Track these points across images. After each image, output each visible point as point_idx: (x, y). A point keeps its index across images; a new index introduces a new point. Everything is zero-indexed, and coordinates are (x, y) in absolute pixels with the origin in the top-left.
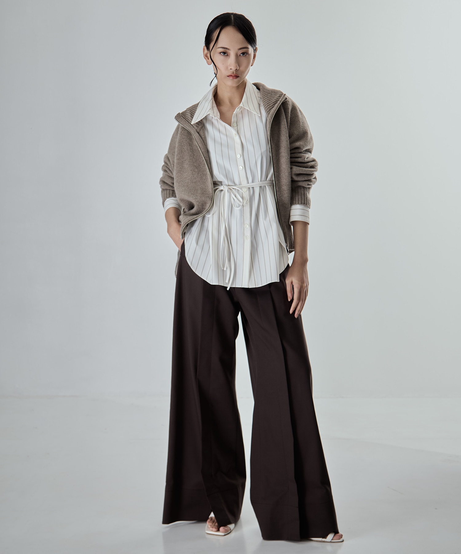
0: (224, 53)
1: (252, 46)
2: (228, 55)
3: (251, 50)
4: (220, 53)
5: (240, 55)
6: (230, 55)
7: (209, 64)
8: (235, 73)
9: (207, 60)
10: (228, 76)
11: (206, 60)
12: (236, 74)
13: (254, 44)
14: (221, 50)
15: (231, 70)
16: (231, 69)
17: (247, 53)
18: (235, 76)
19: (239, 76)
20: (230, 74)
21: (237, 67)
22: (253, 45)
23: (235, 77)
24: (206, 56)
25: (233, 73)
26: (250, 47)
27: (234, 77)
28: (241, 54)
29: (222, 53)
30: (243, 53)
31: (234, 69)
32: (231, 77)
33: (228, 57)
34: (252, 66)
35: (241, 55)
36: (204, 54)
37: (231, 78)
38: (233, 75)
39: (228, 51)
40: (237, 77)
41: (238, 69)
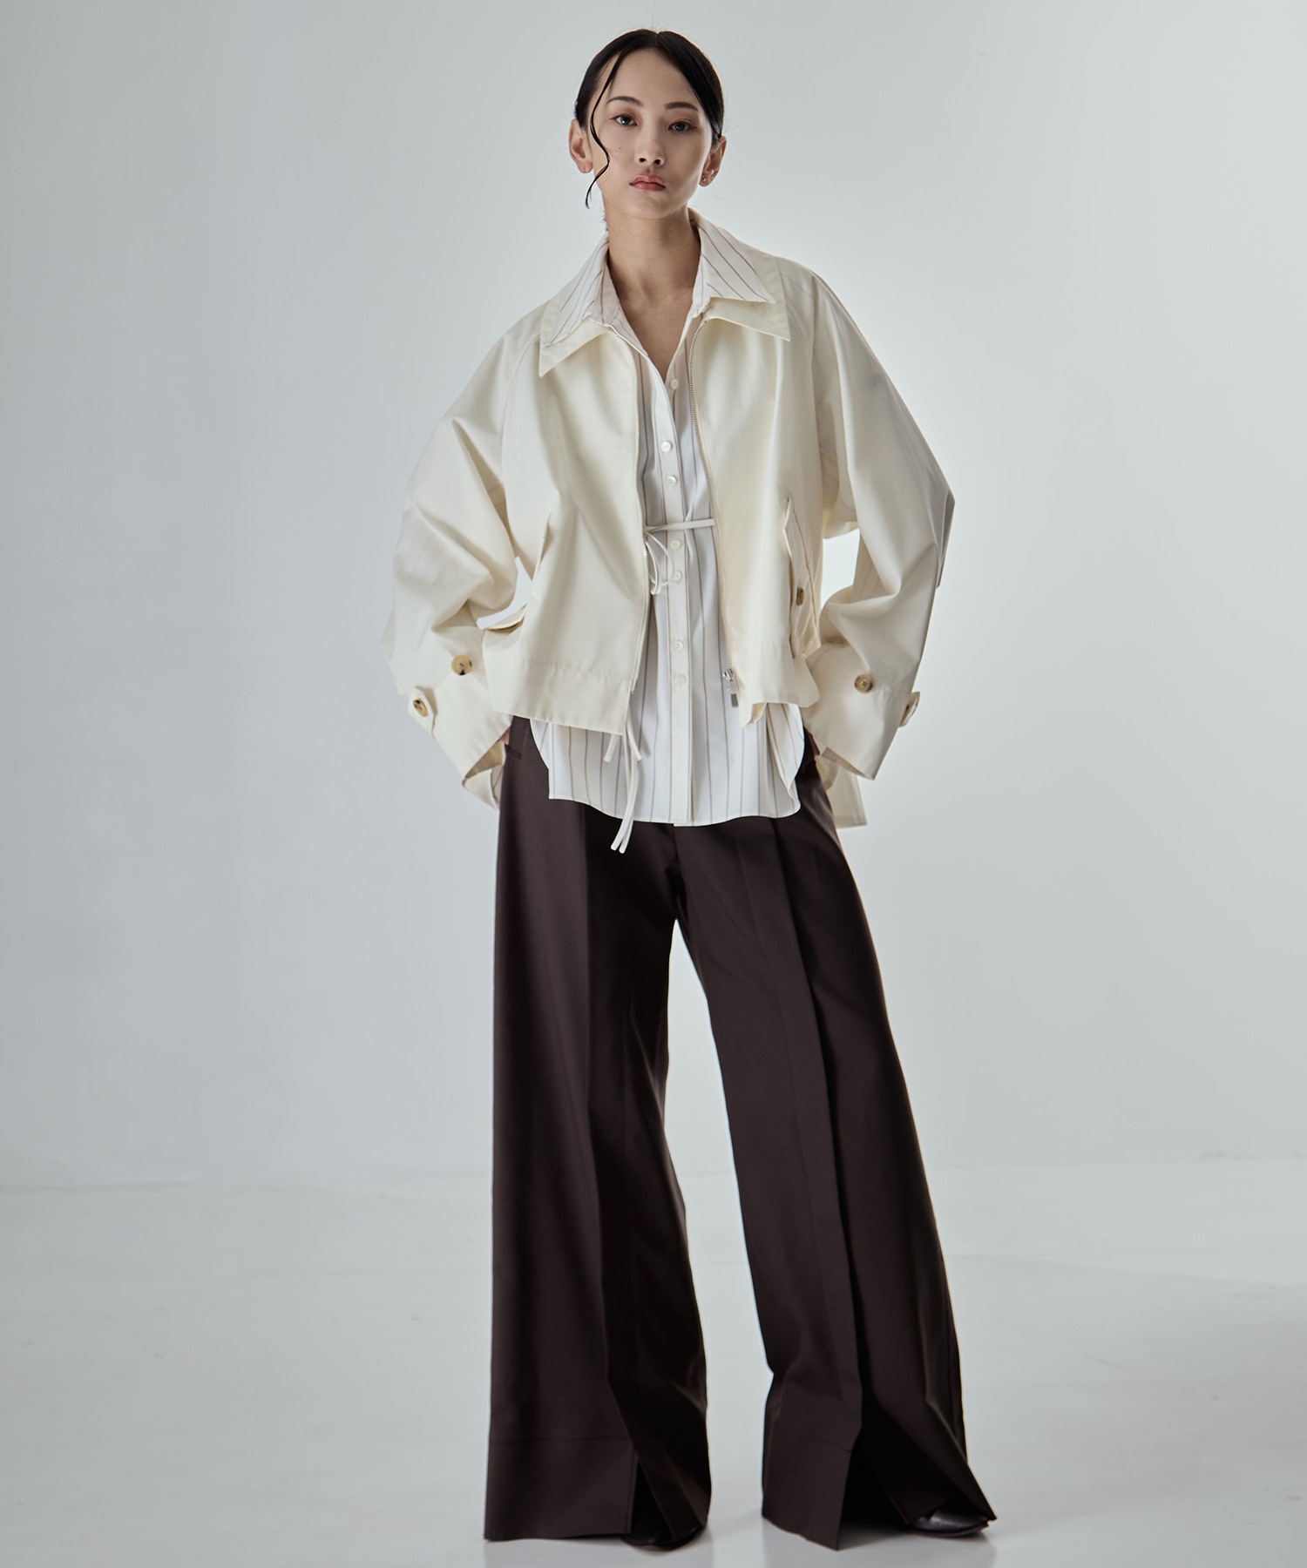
0: (626, 119)
2: (635, 124)
4: (615, 118)
5: (670, 130)
6: (641, 125)
8: (652, 174)
9: (580, 159)
10: (632, 184)
11: (578, 162)
12: (655, 178)
14: (621, 107)
15: (644, 164)
16: (642, 160)
17: (691, 127)
18: (652, 184)
19: (664, 187)
20: (633, 177)
21: (658, 156)
23: (653, 186)
24: (577, 150)
25: (648, 172)
26: (702, 113)
27: (650, 185)
28: (674, 125)
29: (619, 120)
30: (681, 126)
31: (650, 160)
32: (640, 185)
33: (636, 129)
35: (674, 127)
36: (573, 145)
37: (638, 190)
38: (646, 179)
39: (634, 107)
40: (660, 187)
41: (662, 162)
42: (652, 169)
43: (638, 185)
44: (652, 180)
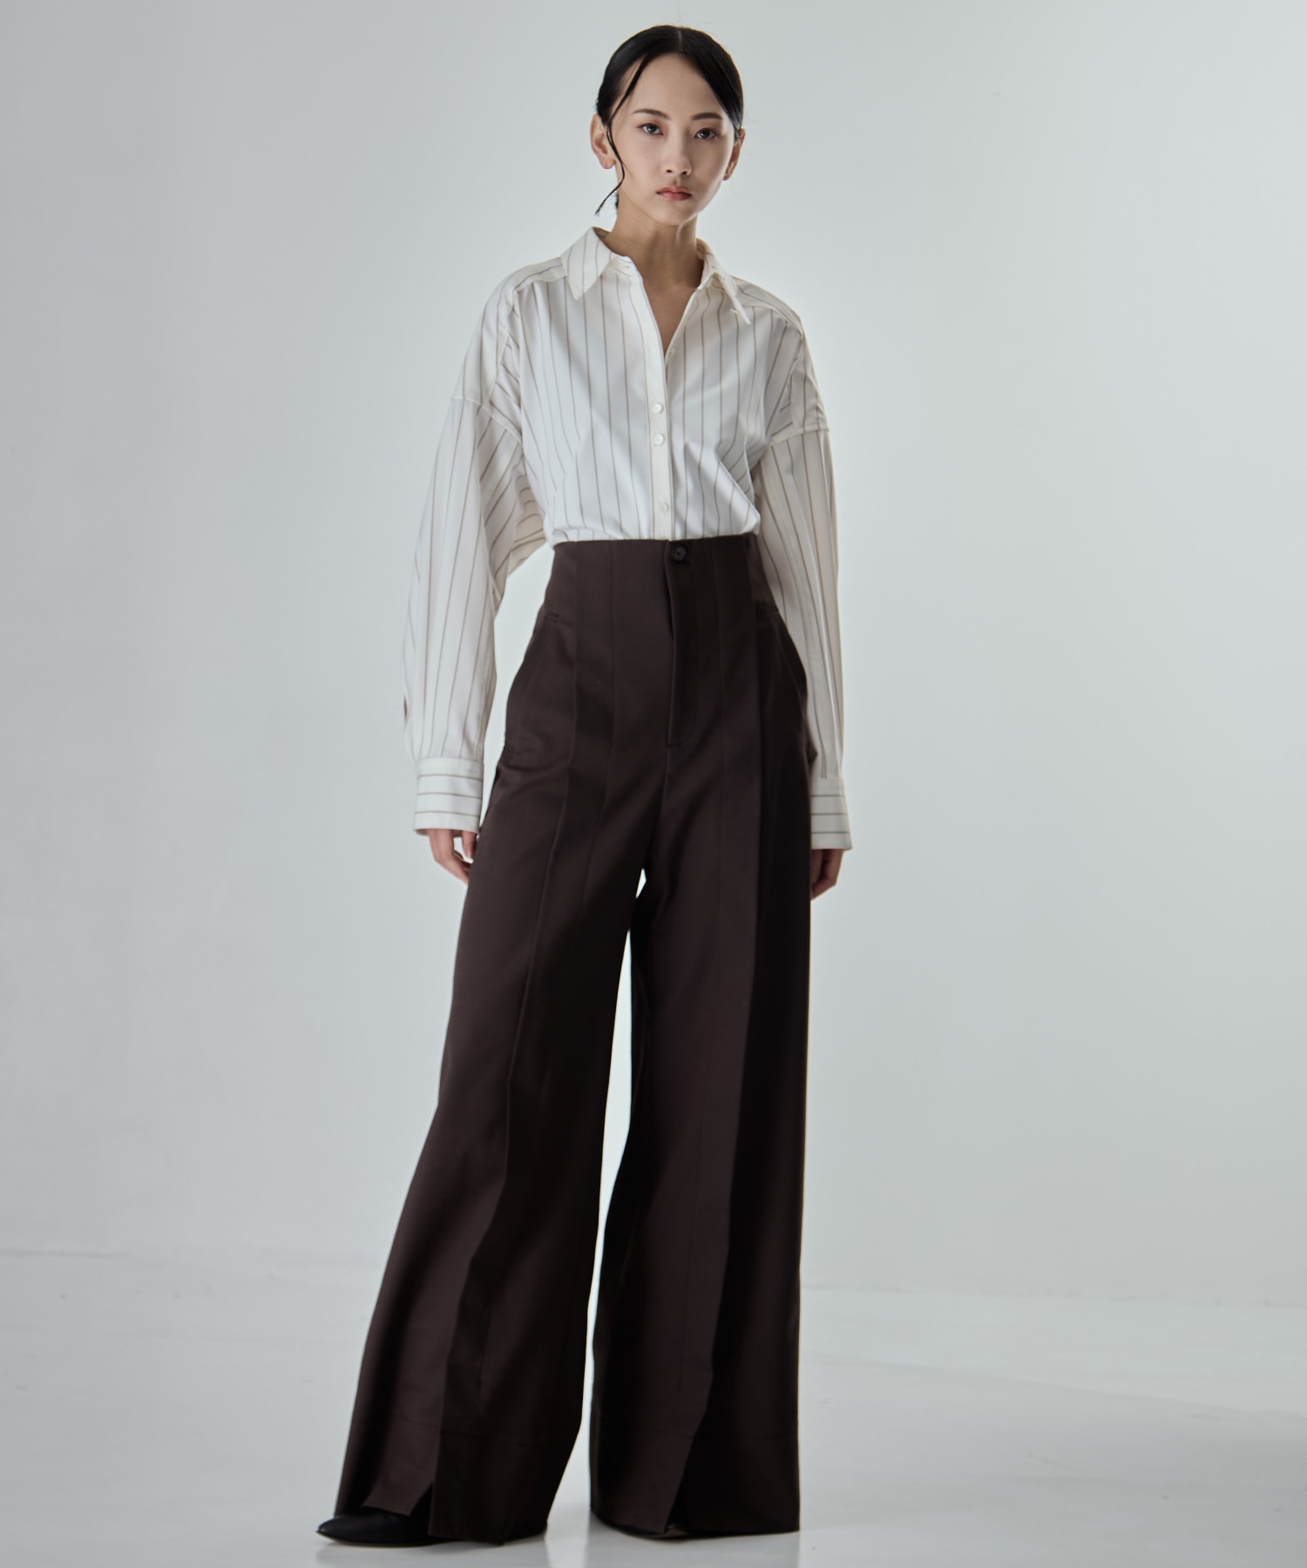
0: (653, 128)
1: (731, 117)
2: (661, 134)
3: (727, 126)
4: (641, 127)
5: (696, 137)
6: (667, 135)
7: (606, 164)
8: (679, 184)
9: (603, 155)
10: (659, 193)
11: (599, 157)
12: (682, 187)
13: (736, 111)
14: (644, 118)
15: (669, 175)
16: (669, 171)
17: (715, 133)
18: (679, 193)
19: (692, 194)
20: (664, 185)
21: (685, 166)
22: (734, 115)
23: (680, 195)
24: (598, 144)
25: (675, 183)
26: (724, 116)
27: (677, 195)
28: (700, 132)
29: (645, 128)
30: (706, 133)
31: (677, 171)
32: (667, 195)
33: (662, 138)
34: (726, 178)
35: (699, 136)
36: (594, 139)
37: (667, 197)
38: (674, 189)
39: (662, 120)
40: (686, 195)
41: (689, 172)
42: (678, 180)
43: (665, 194)
44: (680, 190)
